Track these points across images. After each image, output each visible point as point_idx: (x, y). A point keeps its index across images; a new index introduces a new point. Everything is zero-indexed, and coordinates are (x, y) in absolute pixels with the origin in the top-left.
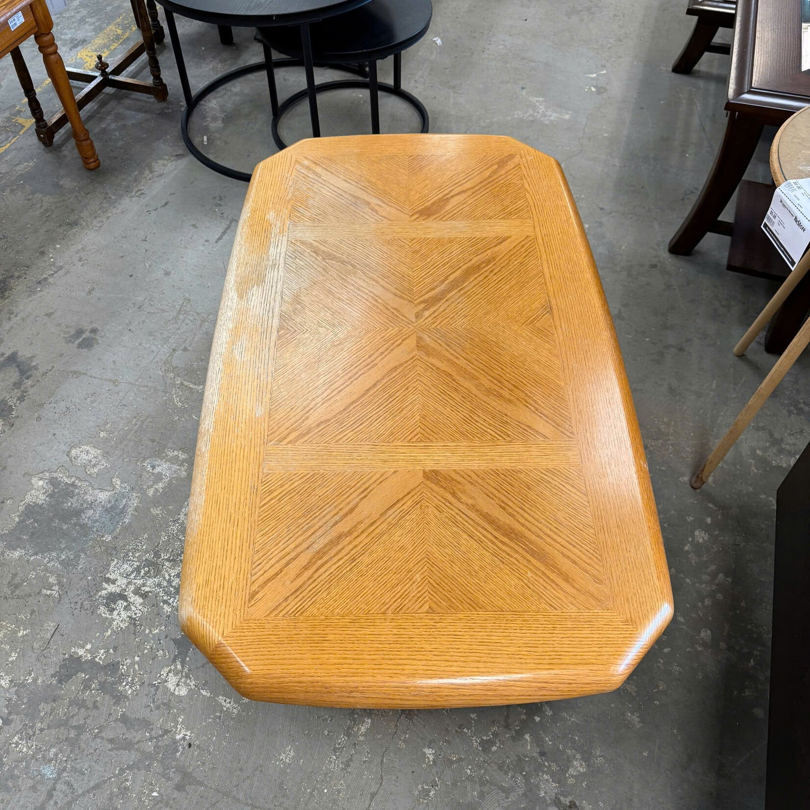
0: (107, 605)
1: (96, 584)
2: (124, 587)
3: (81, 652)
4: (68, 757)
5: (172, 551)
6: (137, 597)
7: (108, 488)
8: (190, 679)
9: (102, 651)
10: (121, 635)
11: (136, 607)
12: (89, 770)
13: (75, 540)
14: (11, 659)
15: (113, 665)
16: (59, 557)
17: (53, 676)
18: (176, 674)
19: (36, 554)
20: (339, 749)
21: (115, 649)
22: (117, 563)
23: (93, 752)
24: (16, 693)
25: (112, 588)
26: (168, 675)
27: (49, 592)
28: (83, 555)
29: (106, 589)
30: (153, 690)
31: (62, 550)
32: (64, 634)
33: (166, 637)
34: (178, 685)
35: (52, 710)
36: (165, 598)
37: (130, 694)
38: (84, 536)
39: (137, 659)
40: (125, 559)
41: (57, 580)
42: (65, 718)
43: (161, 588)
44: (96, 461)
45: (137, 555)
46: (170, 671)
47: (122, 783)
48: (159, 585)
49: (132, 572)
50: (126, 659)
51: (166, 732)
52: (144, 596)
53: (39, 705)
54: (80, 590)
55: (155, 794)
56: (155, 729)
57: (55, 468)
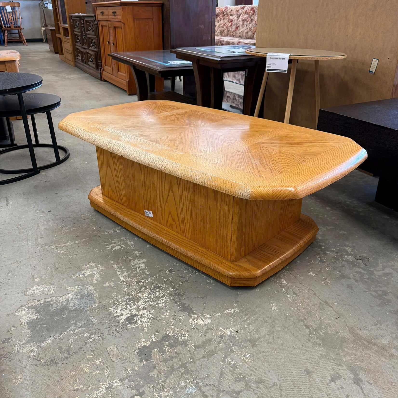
0: (131, 323)
1: (114, 321)
2: (129, 313)
3: (143, 344)
4: (193, 378)
5: (135, 290)
6: (141, 311)
7: (69, 292)
8: (205, 315)
9: (153, 337)
10: (152, 326)
11: (146, 314)
12: (209, 373)
13: (77, 316)
14: (107, 374)
15: (165, 336)
16: (78, 327)
17: (140, 361)
18: (197, 318)
19: (61, 334)
20: (286, 292)
21: (157, 331)
22: (114, 309)
23: (201, 367)
24: (129, 381)
25: (124, 317)
26: (194, 322)
27: (91, 340)
28: (91, 318)
29: (121, 319)
30: (195, 329)
31: (76, 323)
32: (123, 345)
33: (175, 312)
34: (203, 321)
35: (159, 371)
36: (155, 303)
37: (188, 338)
38: (81, 312)
39: (173, 327)
40: (116, 305)
41: (89, 333)
42: (169, 368)
43: (148, 302)
44: (48, 289)
45: (120, 301)
46: (193, 320)
47: (230, 364)
48: (146, 302)
49: (126, 307)
50: (168, 331)
51: (222, 336)
52: (144, 308)
53: (149, 375)
54: (108, 328)
55: (248, 355)
56: (216, 339)
57: (25, 303)
